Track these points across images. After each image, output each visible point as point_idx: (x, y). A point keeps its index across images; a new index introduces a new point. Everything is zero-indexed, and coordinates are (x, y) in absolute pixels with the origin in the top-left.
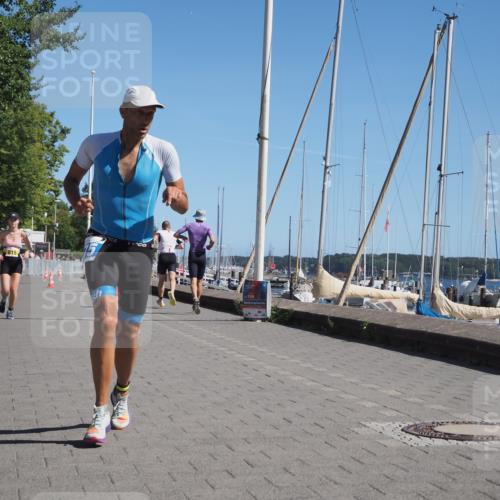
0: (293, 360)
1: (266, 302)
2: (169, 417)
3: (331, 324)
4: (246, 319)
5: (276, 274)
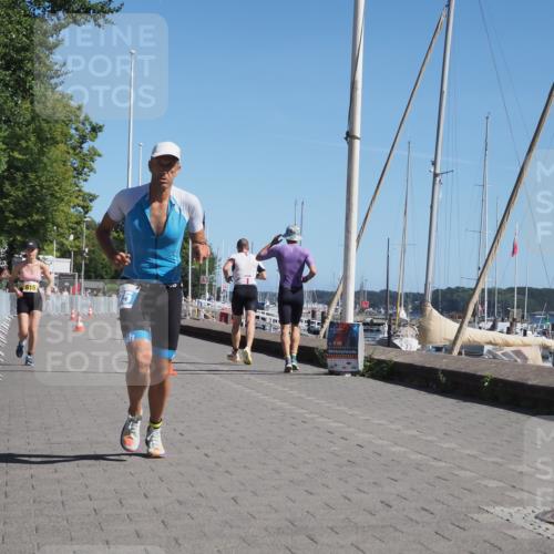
0: (393, 426)
1: (357, 350)
2: (234, 499)
3: (443, 379)
4: (332, 373)
5: (370, 314)
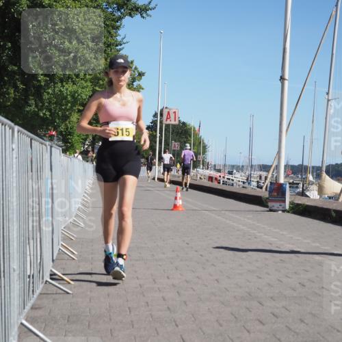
0: (306, 241)
1: (285, 198)
2: (217, 280)
3: (333, 214)
4: (271, 210)
5: (292, 178)
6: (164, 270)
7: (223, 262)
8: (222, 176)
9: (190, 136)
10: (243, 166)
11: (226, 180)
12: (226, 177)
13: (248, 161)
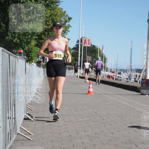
4: (142, 94)
6: (83, 127)
7: (116, 123)
8: (115, 75)
9: (97, 53)
10: (126, 70)
11: (117, 77)
12: (117, 76)
13: (129, 67)
